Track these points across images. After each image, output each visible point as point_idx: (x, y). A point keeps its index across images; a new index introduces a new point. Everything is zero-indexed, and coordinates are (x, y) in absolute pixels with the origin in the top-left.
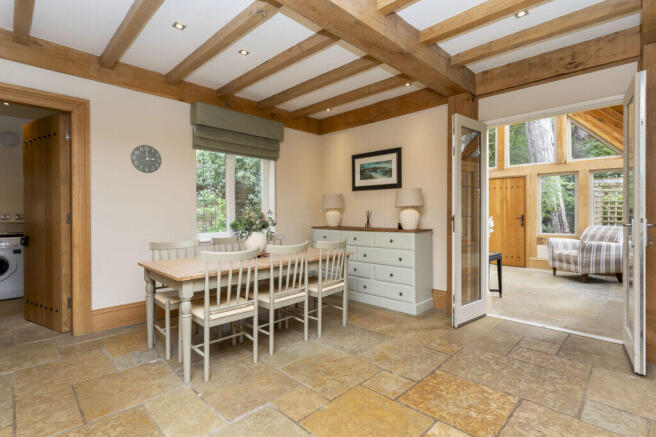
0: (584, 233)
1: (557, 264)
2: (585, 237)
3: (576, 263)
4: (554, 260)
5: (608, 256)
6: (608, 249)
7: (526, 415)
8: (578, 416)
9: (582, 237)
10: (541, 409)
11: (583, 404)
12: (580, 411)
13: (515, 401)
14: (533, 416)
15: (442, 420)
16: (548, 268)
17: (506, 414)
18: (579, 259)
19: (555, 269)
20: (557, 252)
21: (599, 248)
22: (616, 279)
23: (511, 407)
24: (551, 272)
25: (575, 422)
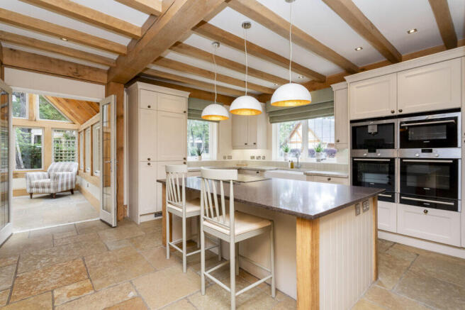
0: (49, 168)
1: (34, 190)
2: (51, 170)
3: (49, 187)
4: (31, 187)
5: (67, 180)
6: (68, 176)
7: (91, 261)
8: (108, 250)
9: (48, 171)
10: (94, 256)
11: (106, 246)
12: (107, 248)
13: (80, 259)
14: (94, 260)
15: (55, 288)
16: (26, 194)
17: (83, 265)
18: (52, 184)
19: (31, 194)
20: (34, 182)
21: (63, 176)
22: (70, 193)
23: (82, 263)
24: (29, 196)
25: (110, 252)
